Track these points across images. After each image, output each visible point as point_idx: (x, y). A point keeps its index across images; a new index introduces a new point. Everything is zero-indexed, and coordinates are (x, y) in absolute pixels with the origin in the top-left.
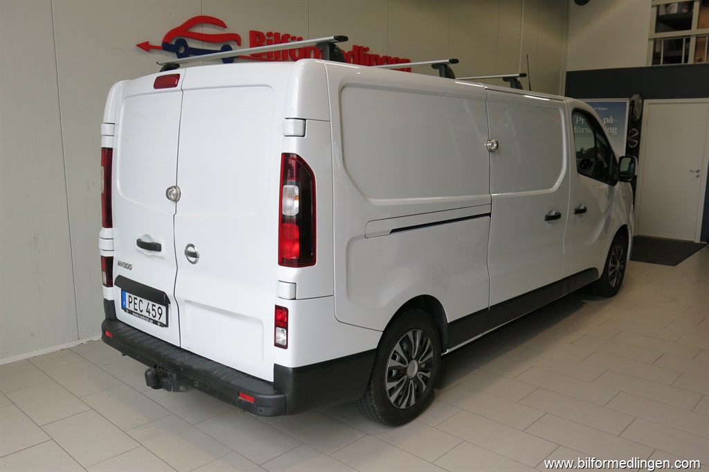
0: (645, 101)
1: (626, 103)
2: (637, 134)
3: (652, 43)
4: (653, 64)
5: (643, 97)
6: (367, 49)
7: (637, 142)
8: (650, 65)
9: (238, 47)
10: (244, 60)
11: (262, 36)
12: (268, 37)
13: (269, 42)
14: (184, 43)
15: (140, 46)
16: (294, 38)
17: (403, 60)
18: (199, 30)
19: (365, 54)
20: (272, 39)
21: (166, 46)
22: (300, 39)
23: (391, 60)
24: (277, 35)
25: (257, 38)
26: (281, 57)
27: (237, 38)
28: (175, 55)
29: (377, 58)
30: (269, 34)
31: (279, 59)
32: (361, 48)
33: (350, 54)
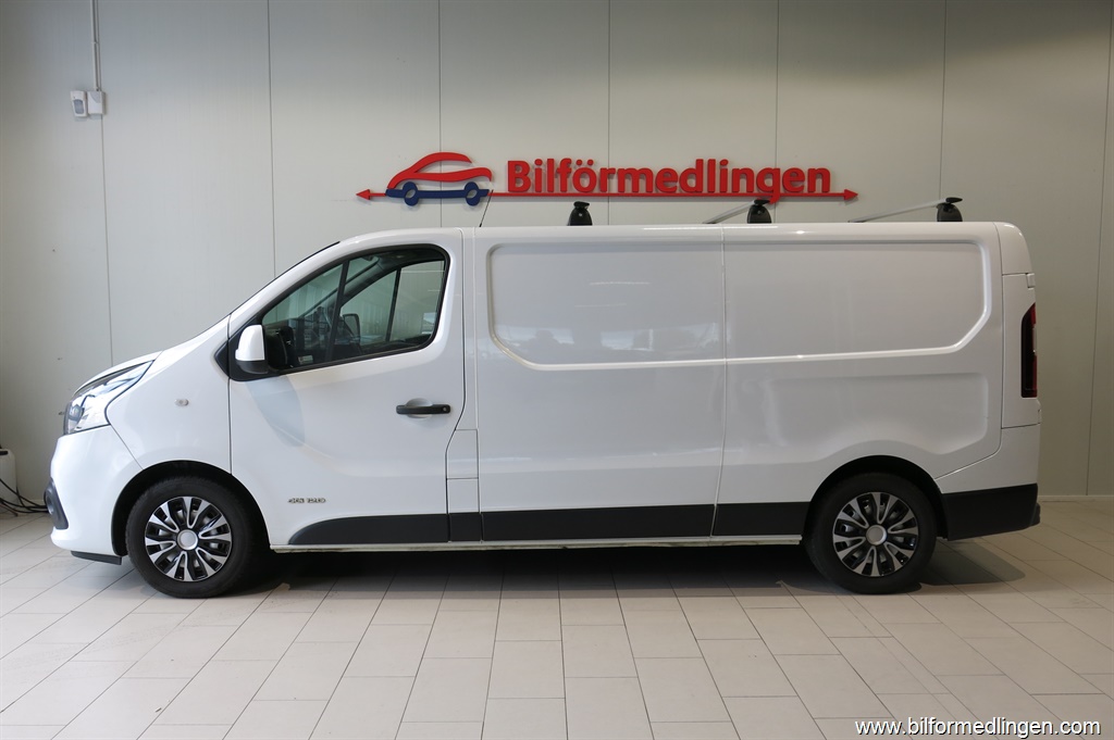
6: (724, 162)
9: (490, 183)
10: (503, 198)
11: (524, 165)
12: (536, 167)
13: (538, 172)
14: (414, 186)
15: (360, 195)
16: (579, 162)
17: (811, 171)
18: (436, 169)
19: (721, 170)
20: (542, 167)
21: (392, 192)
22: (590, 162)
23: (782, 173)
24: (551, 162)
25: (517, 169)
26: (557, 189)
27: (486, 173)
28: (403, 200)
29: (747, 172)
30: (539, 162)
31: (555, 192)
32: (712, 162)
33: (688, 173)
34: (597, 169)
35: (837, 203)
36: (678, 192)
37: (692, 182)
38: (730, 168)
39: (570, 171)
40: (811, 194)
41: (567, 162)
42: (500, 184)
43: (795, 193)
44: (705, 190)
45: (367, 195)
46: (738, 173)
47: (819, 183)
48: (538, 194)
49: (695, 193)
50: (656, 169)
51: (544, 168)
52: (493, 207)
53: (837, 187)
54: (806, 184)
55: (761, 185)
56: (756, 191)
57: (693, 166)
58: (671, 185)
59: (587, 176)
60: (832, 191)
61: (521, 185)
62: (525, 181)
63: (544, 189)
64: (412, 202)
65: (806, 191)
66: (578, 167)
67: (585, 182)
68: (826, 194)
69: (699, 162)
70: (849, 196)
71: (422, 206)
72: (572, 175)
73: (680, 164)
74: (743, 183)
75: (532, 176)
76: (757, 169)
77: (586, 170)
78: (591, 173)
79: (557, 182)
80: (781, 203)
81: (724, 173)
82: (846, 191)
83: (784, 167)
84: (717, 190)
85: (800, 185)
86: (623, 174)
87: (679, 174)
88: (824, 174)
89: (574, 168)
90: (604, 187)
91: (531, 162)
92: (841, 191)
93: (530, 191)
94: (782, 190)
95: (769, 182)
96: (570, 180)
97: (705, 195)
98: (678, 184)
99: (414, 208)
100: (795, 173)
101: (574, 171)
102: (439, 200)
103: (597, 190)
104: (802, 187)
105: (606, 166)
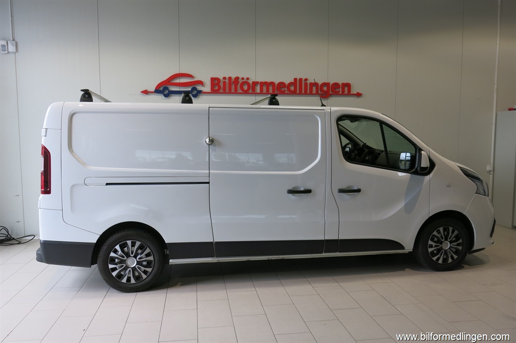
6: (306, 80)
9: (203, 88)
11: (218, 79)
12: (224, 80)
13: (224, 83)
14: (167, 88)
15: (143, 92)
16: (243, 79)
17: (343, 84)
18: (177, 81)
19: (305, 83)
20: (226, 80)
21: (157, 91)
22: (248, 79)
23: (331, 85)
24: (230, 78)
25: (215, 81)
26: (233, 90)
27: (201, 83)
28: (162, 95)
29: (316, 84)
30: (224, 78)
31: (232, 92)
32: (301, 79)
33: (290, 84)
34: (250, 82)
35: (353, 98)
36: (286, 92)
37: (292, 88)
38: (308, 82)
39: (239, 82)
40: (343, 94)
41: (237, 78)
42: (207, 88)
43: (336, 94)
44: (298, 92)
45: (146, 92)
46: (312, 85)
47: (346, 89)
48: (224, 93)
49: (293, 93)
50: (277, 82)
51: (227, 81)
53: (354, 91)
54: (341, 89)
55: (322, 90)
56: (319, 92)
57: (293, 81)
58: (283, 89)
59: (246, 85)
60: (351, 93)
61: (217, 88)
62: (219, 87)
63: (227, 90)
64: (167, 96)
65: (341, 93)
66: (242, 81)
67: (246, 88)
68: (349, 94)
69: (295, 79)
70: (359, 95)
71: (172, 97)
72: (239, 84)
73: (288, 80)
74: (314, 89)
75: (221, 84)
76: (320, 82)
77: (246, 82)
78: (248, 84)
79: (233, 87)
80: (330, 98)
81: (306, 84)
82: (358, 93)
83: (332, 82)
84: (303, 92)
85: (338, 90)
86: (262, 84)
87: (287, 85)
88: (348, 85)
89: (241, 81)
90: (254, 90)
91: (221, 78)
92: (356, 93)
93: (221, 91)
94: (331, 92)
95: (325, 89)
96: (239, 86)
97: (298, 94)
98: (286, 89)
99: (168, 98)
100: (336, 85)
101: (240, 82)
102: (178, 95)
103: (250, 91)
104: (339, 91)
105: (254, 81)
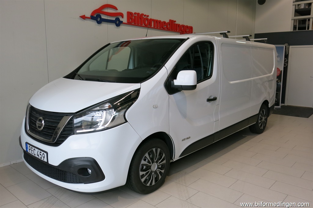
0: (290, 46)
1: (283, 47)
2: (287, 61)
3: (293, 21)
4: (293, 30)
5: (289, 45)
6: (175, 21)
7: (287, 64)
8: (292, 30)
9: (122, 19)
10: (125, 25)
11: (132, 14)
13: (135, 17)
14: (100, 16)
15: (81, 17)
18: (106, 10)
19: (174, 24)
20: (136, 15)
21: (92, 17)
22: (148, 16)
24: (138, 14)
25: (130, 15)
27: (121, 15)
28: (96, 21)
29: (179, 25)
30: (135, 13)
31: (139, 25)
33: (168, 23)
34: (149, 18)
36: (166, 29)
37: (169, 26)
39: (143, 18)
41: (142, 15)
42: (124, 20)
44: (171, 29)
45: (83, 17)
47: (191, 30)
48: (135, 25)
49: (169, 30)
52: (122, 27)
55: (181, 29)
56: (180, 31)
58: (165, 26)
59: (147, 20)
62: (132, 19)
63: (137, 24)
64: (99, 23)
65: (188, 32)
67: (146, 23)
86: (155, 21)
87: (166, 23)
88: (192, 28)
93: (133, 23)
97: (171, 31)
99: (99, 25)
100: (187, 27)
102: (107, 23)
